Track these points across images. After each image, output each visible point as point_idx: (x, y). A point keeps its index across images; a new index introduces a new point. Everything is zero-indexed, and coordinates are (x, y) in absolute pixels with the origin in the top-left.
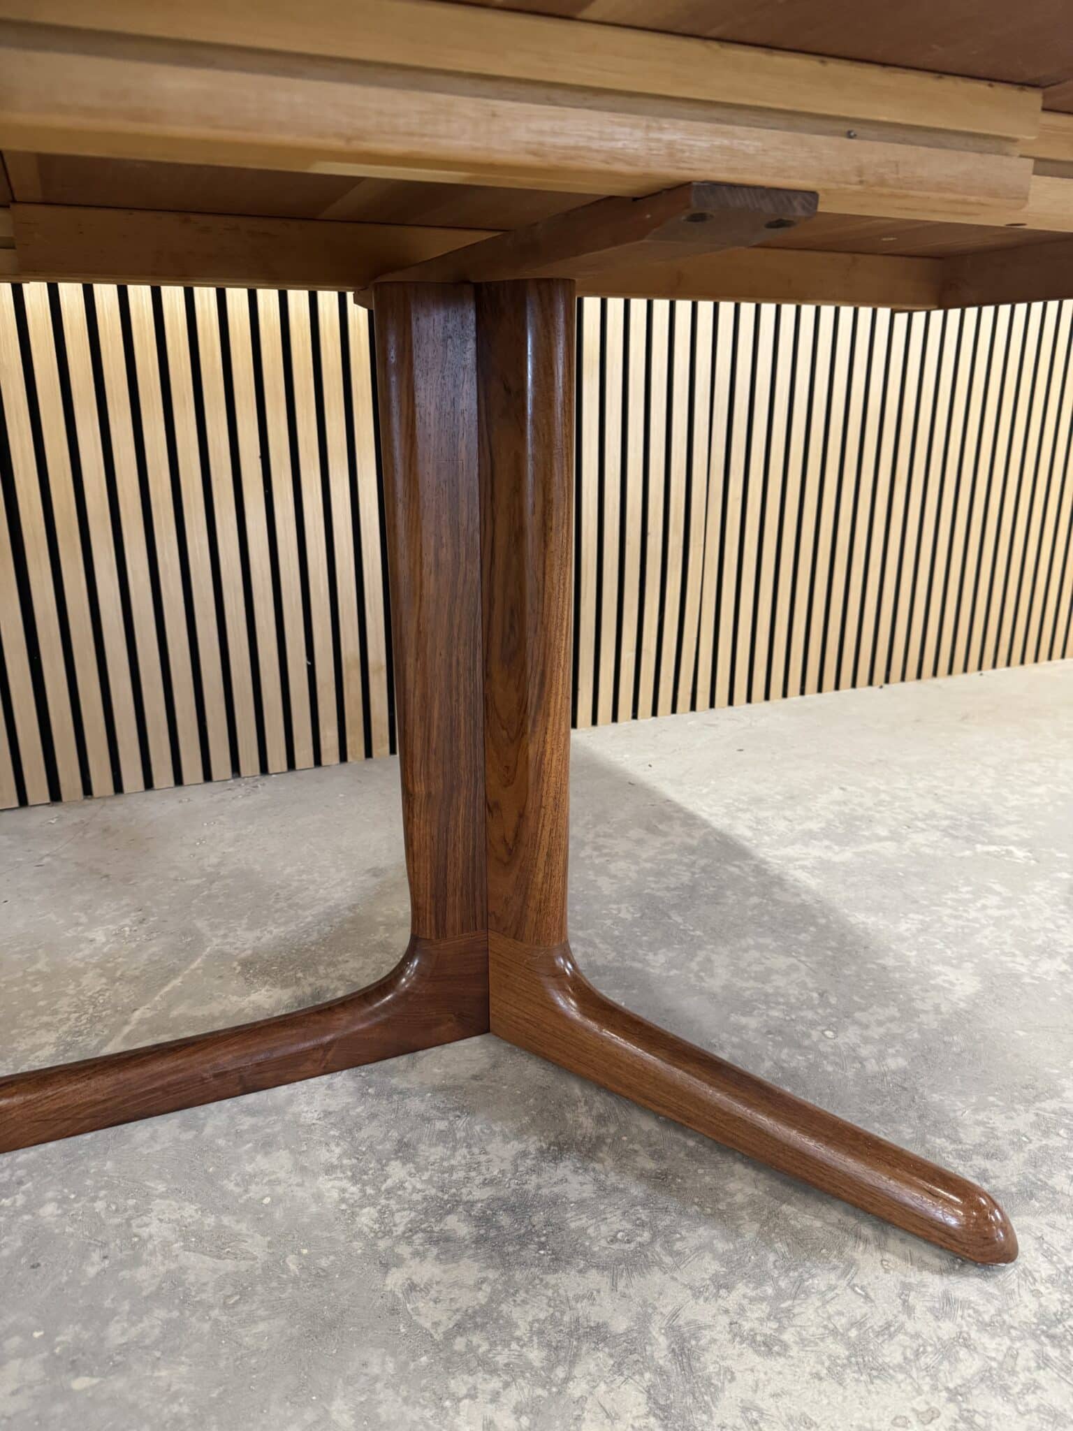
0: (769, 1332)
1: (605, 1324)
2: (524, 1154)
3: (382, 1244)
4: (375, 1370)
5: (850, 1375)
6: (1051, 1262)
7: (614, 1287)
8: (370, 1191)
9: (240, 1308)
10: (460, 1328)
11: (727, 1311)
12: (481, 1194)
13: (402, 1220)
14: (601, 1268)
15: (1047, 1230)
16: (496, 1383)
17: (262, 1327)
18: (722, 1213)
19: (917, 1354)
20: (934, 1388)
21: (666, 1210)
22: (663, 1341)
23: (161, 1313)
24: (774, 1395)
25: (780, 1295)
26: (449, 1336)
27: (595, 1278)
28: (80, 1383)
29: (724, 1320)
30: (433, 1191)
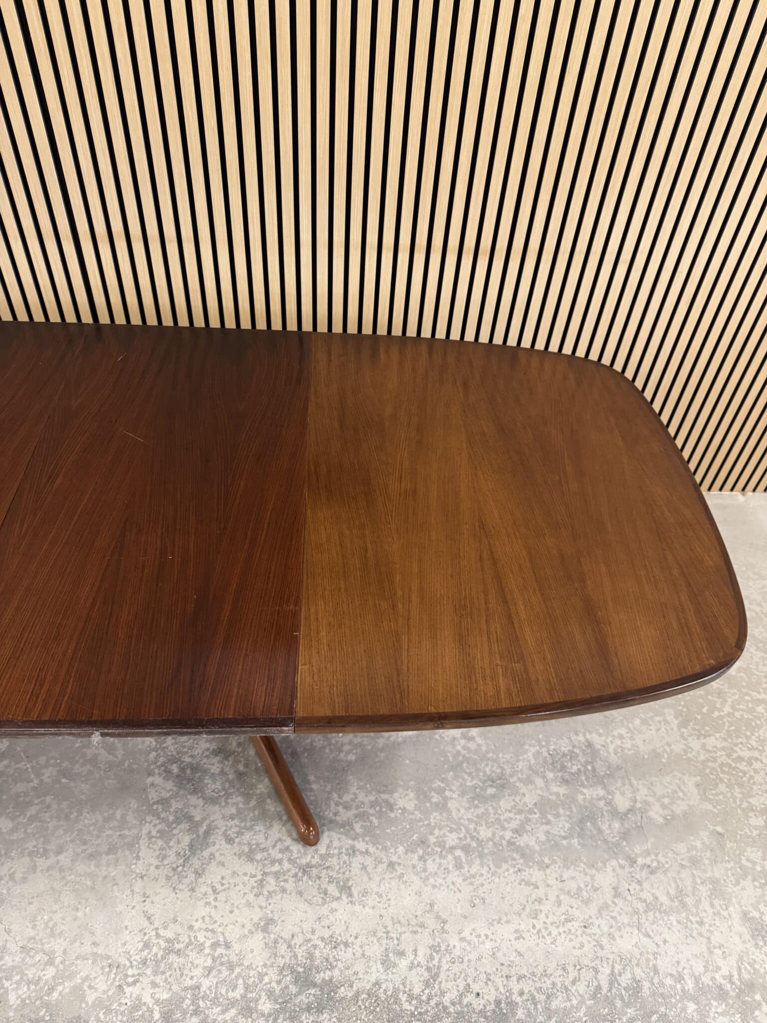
0: (233, 836)
1: (193, 817)
2: (208, 749)
3: (152, 767)
4: (132, 806)
5: (244, 857)
6: (327, 850)
7: (203, 806)
8: (158, 746)
9: (109, 773)
10: (157, 802)
11: (227, 826)
12: (187, 759)
13: (162, 760)
14: (204, 799)
15: (337, 839)
16: (158, 822)
17: (111, 781)
18: (248, 794)
19: (265, 859)
20: (261, 870)
21: (234, 787)
22: (205, 827)
23: (88, 767)
24: (221, 854)
25: (243, 828)
26: (154, 803)
27: (201, 802)
28: (64, 780)
29: (224, 828)
30: (174, 753)
